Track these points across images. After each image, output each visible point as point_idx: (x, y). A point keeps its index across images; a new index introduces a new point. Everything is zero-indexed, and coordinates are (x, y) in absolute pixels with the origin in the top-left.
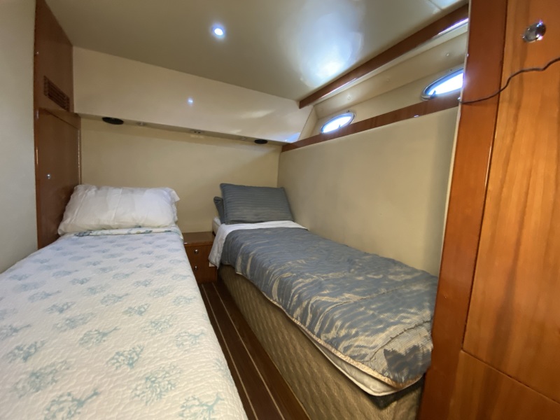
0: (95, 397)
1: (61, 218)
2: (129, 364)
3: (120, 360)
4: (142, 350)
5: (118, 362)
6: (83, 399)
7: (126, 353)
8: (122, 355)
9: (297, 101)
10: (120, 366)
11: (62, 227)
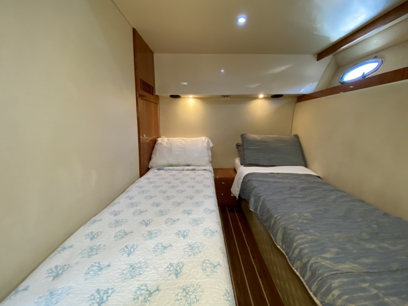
0: (157, 292)
1: (150, 159)
2: (175, 274)
3: (171, 269)
4: (183, 266)
5: (170, 270)
6: (152, 292)
7: (174, 265)
8: (173, 266)
9: (315, 54)
10: (171, 274)
11: (150, 164)
